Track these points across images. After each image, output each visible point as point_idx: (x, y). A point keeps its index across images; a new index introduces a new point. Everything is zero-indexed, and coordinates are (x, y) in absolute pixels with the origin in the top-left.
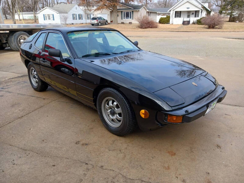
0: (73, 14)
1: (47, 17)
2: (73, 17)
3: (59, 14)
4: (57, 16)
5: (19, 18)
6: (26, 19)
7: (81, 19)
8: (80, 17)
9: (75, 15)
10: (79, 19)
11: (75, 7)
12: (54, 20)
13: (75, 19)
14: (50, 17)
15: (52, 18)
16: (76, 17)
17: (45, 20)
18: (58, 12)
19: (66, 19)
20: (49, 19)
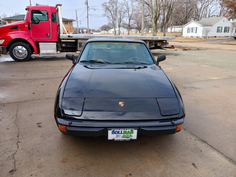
0: (218, 27)
1: (191, 30)
2: (218, 29)
3: (202, 27)
4: (200, 29)
5: (171, 30)
6: (176, 32)
7: (227, 31)
8: (226, 30)
9: (221, 28)
10: (224, 32)
11: (223, 20)
12: (196, 32)
13: (219, 32)
14: (194, 30)
15: (194, 31)
16: (221, 29)
17: (188, 33)
18: (202, 26)
19: (207, 32)
20: (192, 32)
